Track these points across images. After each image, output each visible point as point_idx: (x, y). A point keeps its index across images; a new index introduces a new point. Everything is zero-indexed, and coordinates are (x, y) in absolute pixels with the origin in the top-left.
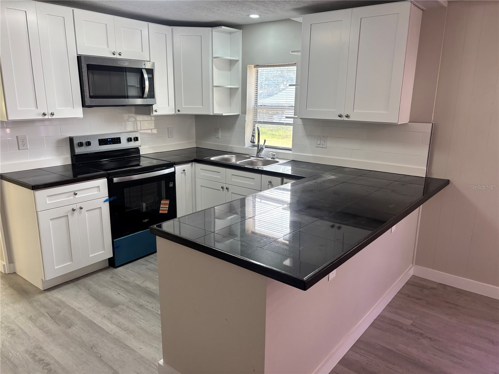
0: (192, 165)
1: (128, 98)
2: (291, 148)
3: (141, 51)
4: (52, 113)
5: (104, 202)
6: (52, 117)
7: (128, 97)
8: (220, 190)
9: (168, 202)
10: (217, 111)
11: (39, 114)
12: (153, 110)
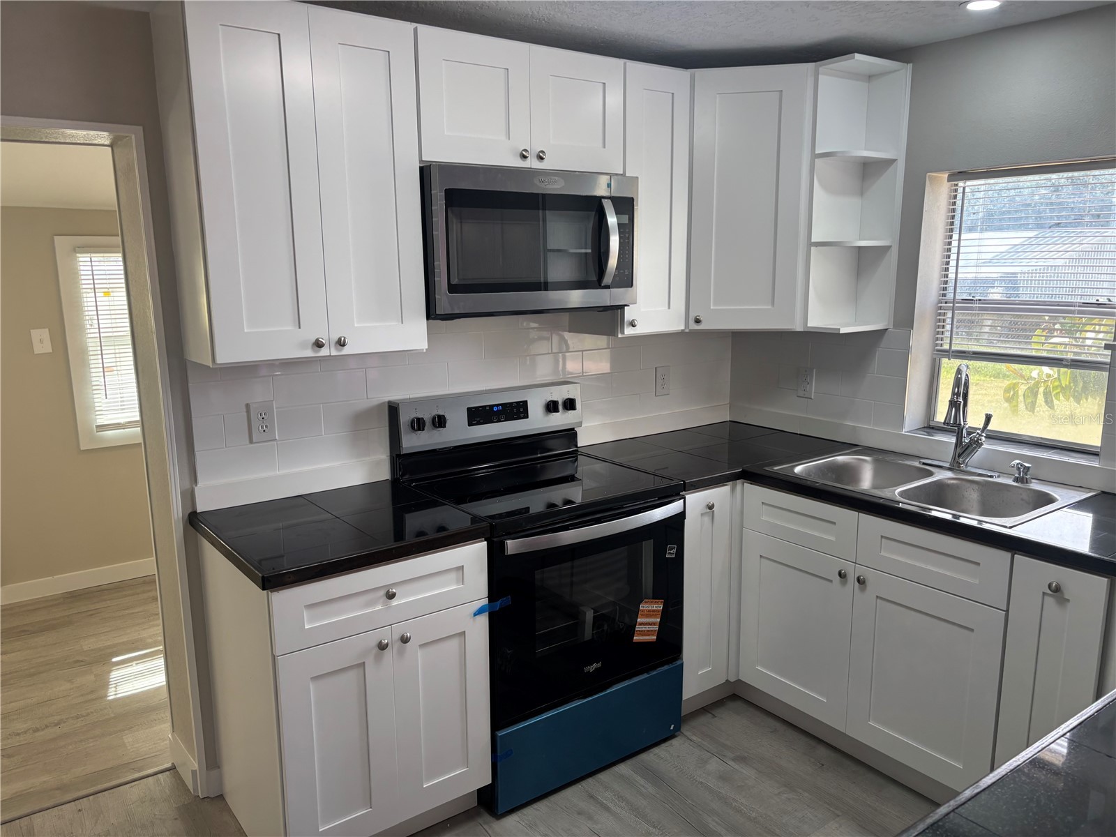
0: (733, 490)
1: (546, 289)
2: (1099, 445)
3: (601, 145)
4: (340, 339)
5: (475, 615)
6: (340, 351)
7: (545, 286)
8: (831, 581)
9: (658, 606)
10: (819, 318)
11: (303, 345)
12: (625, 320)
